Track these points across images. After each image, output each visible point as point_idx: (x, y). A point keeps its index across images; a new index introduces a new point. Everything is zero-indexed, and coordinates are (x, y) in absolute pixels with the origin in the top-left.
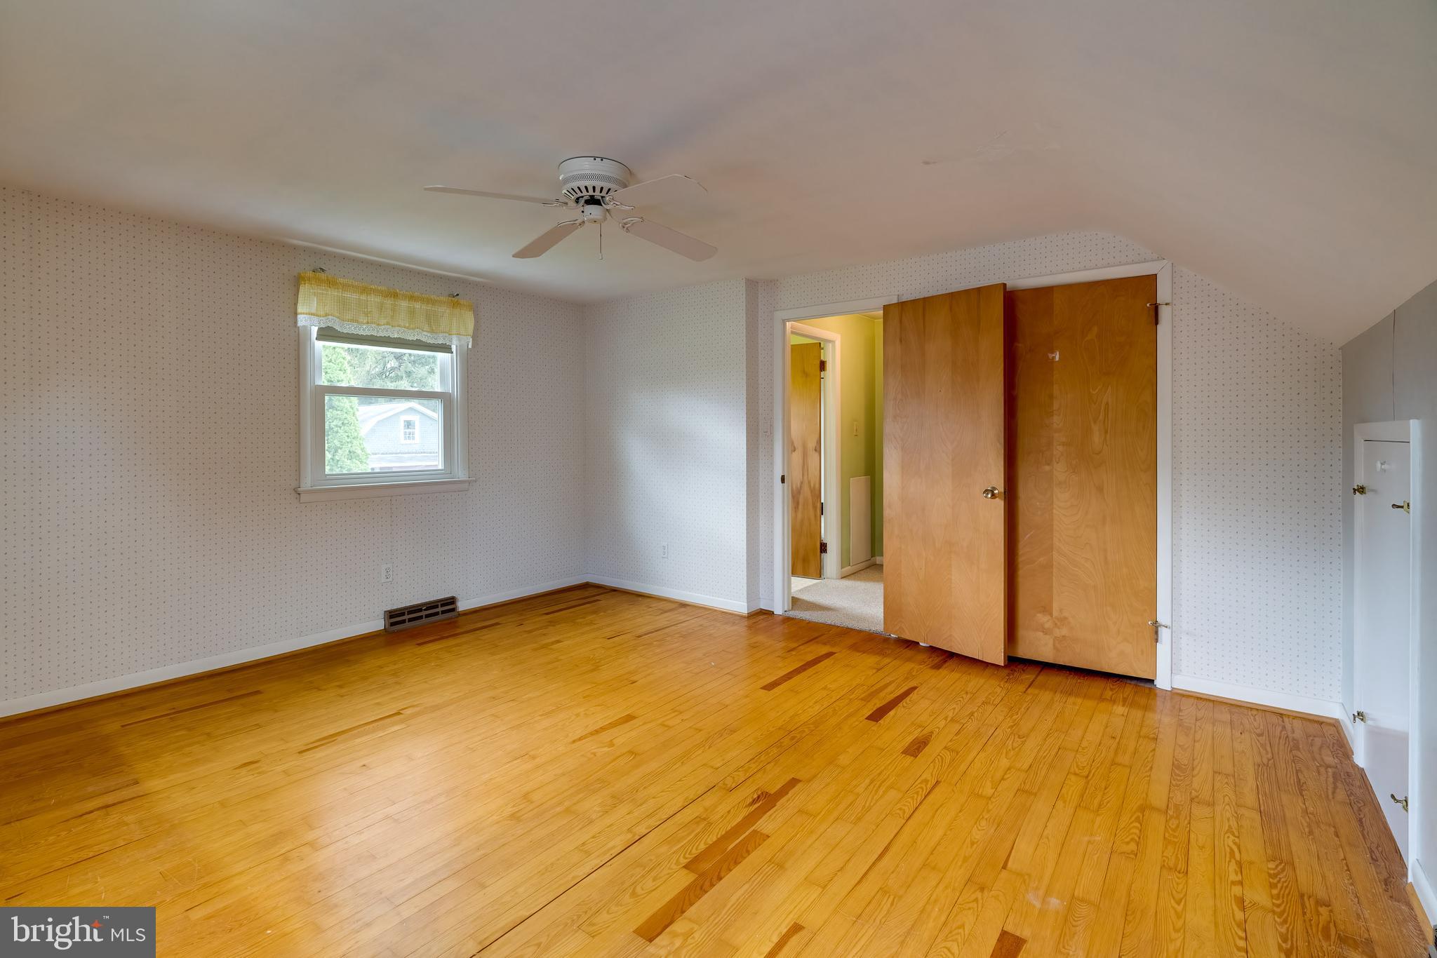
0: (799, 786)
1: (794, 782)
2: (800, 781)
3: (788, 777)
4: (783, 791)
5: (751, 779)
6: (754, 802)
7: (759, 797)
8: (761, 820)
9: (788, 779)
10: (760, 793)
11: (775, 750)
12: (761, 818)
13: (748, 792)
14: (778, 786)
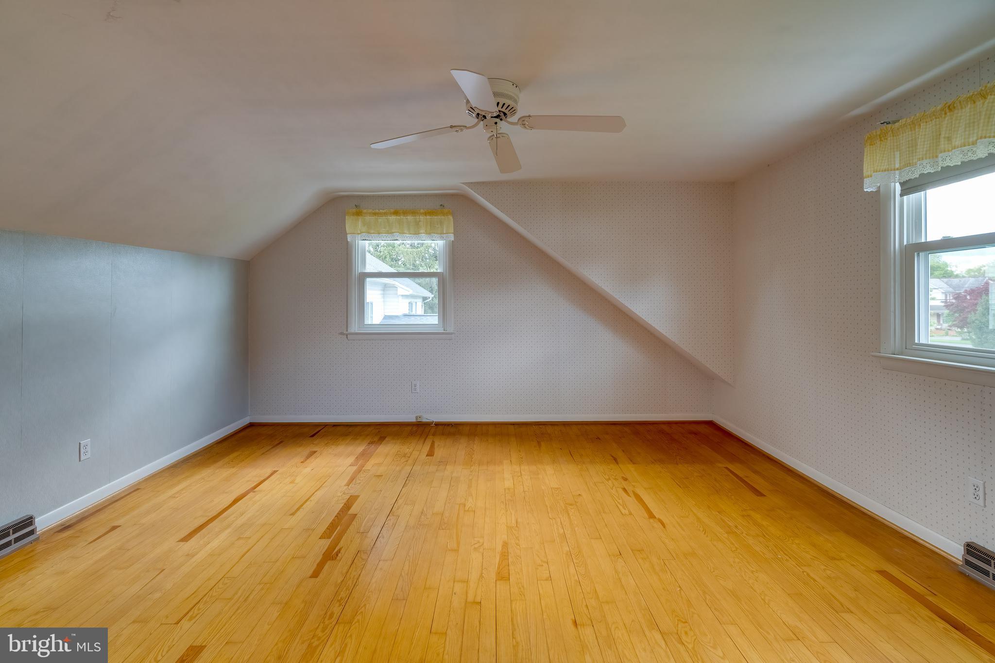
0: (310, 573)
1: (315, 575)
2: (310, 577)
3: (322, 575)
4: (321, 566)
5: (349, 563)
6: (339, 551)
7: (337, 555)
8: (328, 544)
9: (321, 575)
10: (338, 558)
11: (343, 594)
12: (329, 545)
13: (346, 557)
14: (326, 567)
